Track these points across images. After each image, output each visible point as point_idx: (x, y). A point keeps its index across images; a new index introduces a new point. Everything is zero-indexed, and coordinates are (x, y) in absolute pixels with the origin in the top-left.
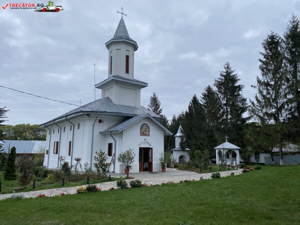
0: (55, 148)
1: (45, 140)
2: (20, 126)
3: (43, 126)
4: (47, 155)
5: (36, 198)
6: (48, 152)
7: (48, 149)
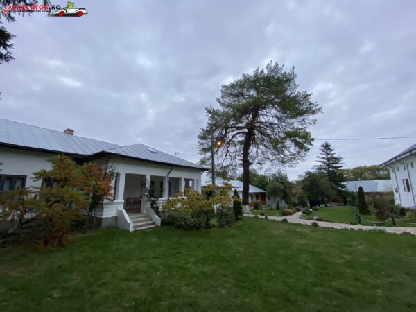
0: (406, 186)
1: (390, 178)
2: (357, 168)
3: (383, 165)
4: (397, 193)
5: (401, 234)
6: (397, 190)
7: (396, 187)
